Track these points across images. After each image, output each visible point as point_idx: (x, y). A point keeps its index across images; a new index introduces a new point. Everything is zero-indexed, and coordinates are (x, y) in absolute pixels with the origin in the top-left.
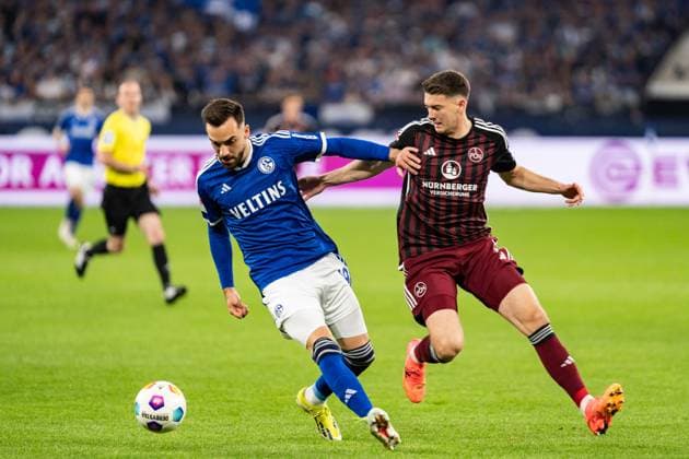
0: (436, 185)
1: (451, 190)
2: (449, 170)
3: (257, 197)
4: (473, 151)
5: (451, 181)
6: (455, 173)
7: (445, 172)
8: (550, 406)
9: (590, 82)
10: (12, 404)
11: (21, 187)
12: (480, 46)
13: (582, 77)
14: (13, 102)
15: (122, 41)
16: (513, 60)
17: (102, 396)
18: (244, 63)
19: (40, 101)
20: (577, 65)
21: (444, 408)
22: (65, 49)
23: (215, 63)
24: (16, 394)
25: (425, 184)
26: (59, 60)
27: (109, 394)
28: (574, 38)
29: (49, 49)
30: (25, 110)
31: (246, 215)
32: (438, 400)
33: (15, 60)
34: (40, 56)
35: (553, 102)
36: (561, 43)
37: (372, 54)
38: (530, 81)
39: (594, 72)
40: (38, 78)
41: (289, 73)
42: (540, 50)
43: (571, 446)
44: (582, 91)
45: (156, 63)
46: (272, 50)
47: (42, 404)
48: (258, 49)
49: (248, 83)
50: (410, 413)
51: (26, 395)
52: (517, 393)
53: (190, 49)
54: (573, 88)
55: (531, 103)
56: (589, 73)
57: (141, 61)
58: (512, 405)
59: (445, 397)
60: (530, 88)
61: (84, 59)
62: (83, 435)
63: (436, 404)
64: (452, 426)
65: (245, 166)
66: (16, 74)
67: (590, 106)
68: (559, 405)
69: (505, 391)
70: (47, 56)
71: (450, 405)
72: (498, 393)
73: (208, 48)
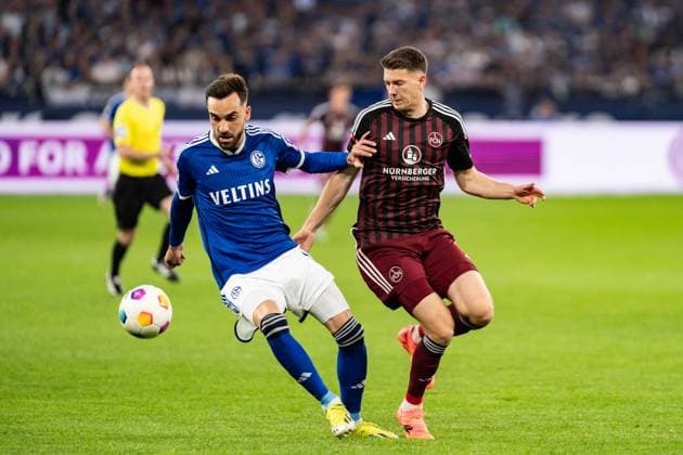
0: (398, 171)
1: (412, 176)
2: (409, 156)
3: (242, 188)
4: (432, 136)
5: (412, 167)
6: (415, 158)
7: (406, 157)
8: (625, 402)
9: (669, 64)
10: (66, 400)
11: (75, 174)
12: (555, 27)
13: (660, 59)
14: (68, 86)
15: (181, 22)
16: (589, 42)
17: (159, 392)
18: (308, 45)
19: (96, 85)
20: (656, 46)
21: (514, 404)
22: (122, 31)
23: (277, 45)
24: (69, 391)
25: (385, 171)
26: (115, 42)
27: (166, 390)
28: (652, 18)
29: (105, 32)
30: (80, 94)
31: (226, 202)
32: (508, 396)
33: (70, 42)
34: (95, 38)
35: (630, 84)
36: (640, 22)
37: (441, 35)
38: (607, 63)
39: (673, 52)
40: (93, 60)
41: (354, 56)
42: (617, 31)
43: (648, 443)
44: (661, 73)
45: (215, 45)
46: (336, 31)
47: (97, 400)
48: (322, 30)
49: (312, 65)
50: (479, 410)
51: (79, 391)
52: (591, 390)
53: (251, 30)
54: (651, 71)
55: (607, 86)
56: (668, 54)
57: (201, 43)
58: (585, 401)
59: (516, 392)
60: (606, 69)
61: (142, 42)
62: (139, 431)
63: (508, 400)
64: (522, 423)
65: (238, 152)
66: (70, 57)
67: (668, 88)
68: (635, 401)
69: (577, 387)
70: (103, 38)
71: (520, 401)
72: (572, 389)
73: (270, 30)
